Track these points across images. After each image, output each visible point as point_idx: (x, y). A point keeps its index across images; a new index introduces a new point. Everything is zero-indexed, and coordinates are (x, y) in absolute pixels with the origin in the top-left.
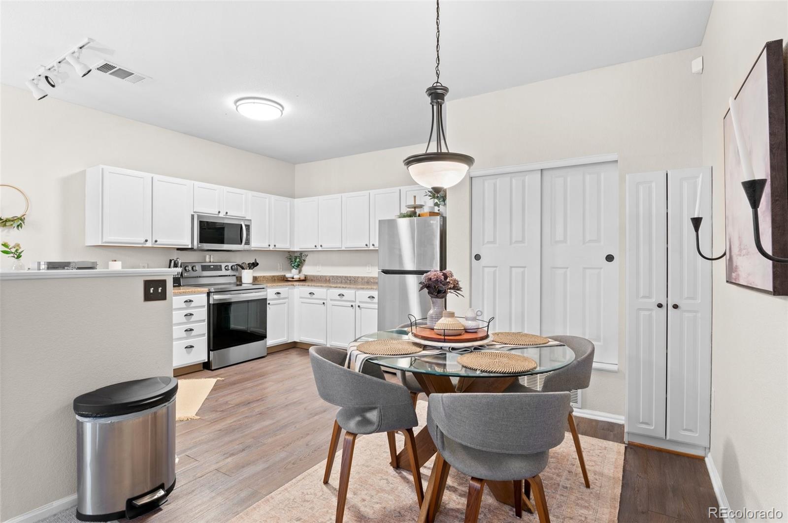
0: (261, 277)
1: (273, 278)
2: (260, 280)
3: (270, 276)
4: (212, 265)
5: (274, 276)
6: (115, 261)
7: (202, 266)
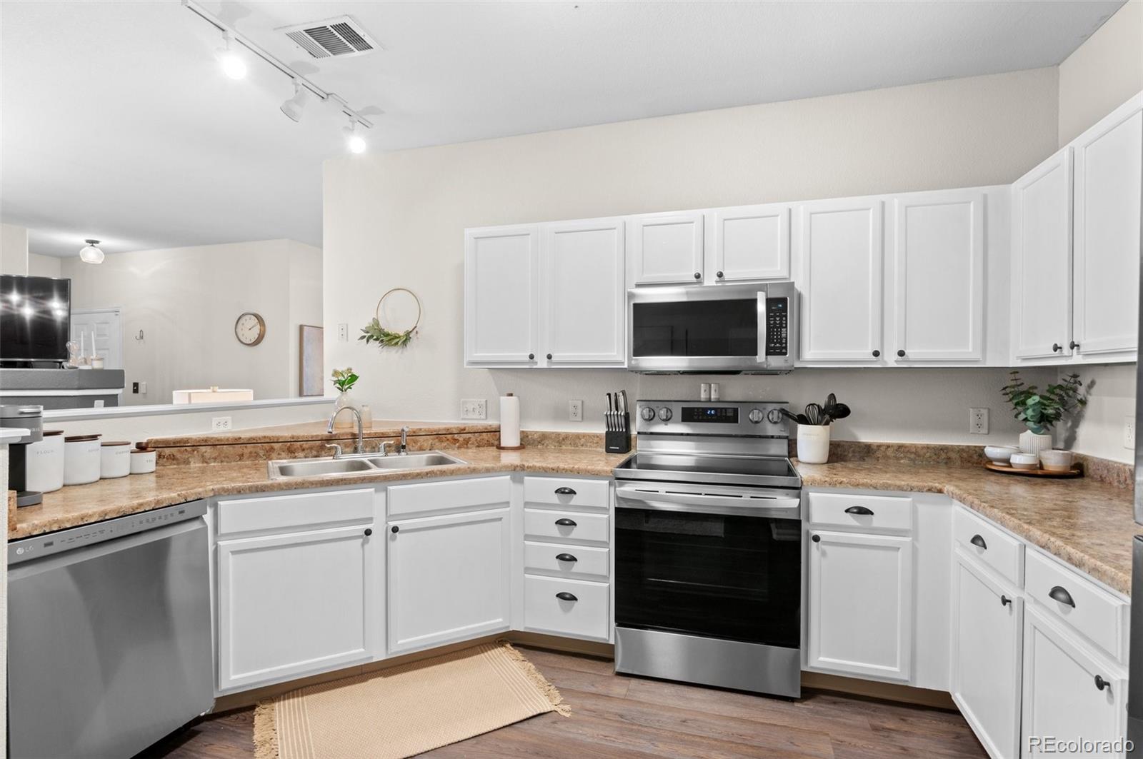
0: (888, 446)
1: (943, 456)
2: (886, 457)
3: (928, 447)
4: (711, 409)
5: (944, 449)
6: (511, 395)
7: (683, 409)
